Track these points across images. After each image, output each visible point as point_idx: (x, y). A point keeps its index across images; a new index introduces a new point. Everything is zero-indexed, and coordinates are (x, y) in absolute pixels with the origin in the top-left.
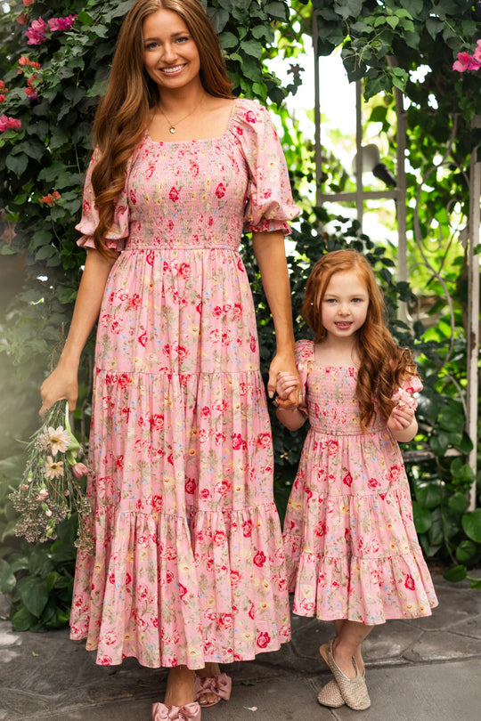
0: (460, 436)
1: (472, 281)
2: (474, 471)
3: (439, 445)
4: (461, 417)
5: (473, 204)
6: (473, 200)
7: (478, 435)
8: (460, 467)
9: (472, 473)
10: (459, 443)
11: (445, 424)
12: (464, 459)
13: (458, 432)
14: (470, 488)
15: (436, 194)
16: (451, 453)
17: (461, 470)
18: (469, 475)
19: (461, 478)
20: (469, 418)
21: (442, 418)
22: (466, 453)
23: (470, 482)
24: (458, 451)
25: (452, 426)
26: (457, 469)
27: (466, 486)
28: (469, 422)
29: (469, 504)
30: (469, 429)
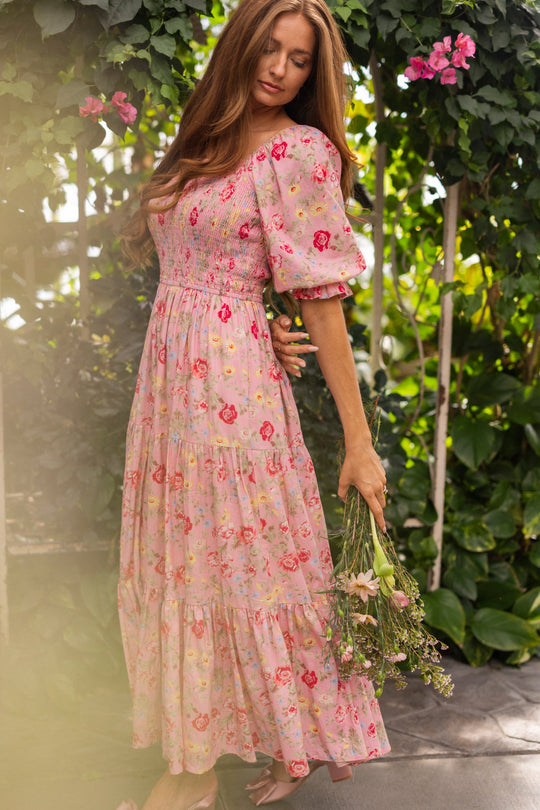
0: (423, 504)
1: (443, 325)
2: (439, 546)
3: (397, 512)
4: (427, 482)
5: (447, 235)
6: (447, 231)
7: (446, 504)
8: (421, 540)
9: (436, 547)
10: (421, 513)
11: (407, 490)
12: (427, 531)
13: (422, 499)
14: (433, 564)
16: (411, 523)
17: (423, 543)
18: (433, 550)
19: (423, 553)
20: (435, 483)
21: (404, 483)
22: (429, 524)
23: (433, 557)
24: (419, 520)
25: (414, 492)
26: (417, 541)
27: (428, 562)
28: (435, 489)
29: (432, 582)
30: (434, 495)
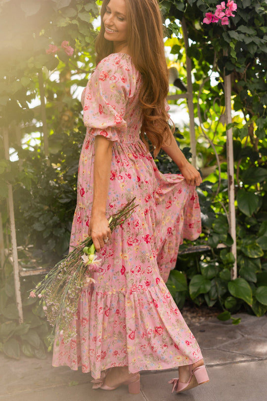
0: (226, 236)
1: (228, 145)
2: (235, 256)
3: (213, 241)
4: (227, 225)
5: (227, 100)
6: (227, 98)
7: (237, 235)
8: (226, 254)
9: (234, 257)
10: (225, 240)
11: (217, 229)
12: (229, 249)
13: (224, 233)
14: (233, 266)
15: (211, 95)
16: (220, 246)
17: (227, 256)
18: (232, 259)
19: (227, 261)
20: (231, 225)
21: (215, 226)
22: (229, 246)
23: (233, 263)
24: (225, 244)
25: (221, 230)
26: (224, 255)
27: (230, 265)
28: (231, 228)
29: (233, 275)
30: (231, 231)
